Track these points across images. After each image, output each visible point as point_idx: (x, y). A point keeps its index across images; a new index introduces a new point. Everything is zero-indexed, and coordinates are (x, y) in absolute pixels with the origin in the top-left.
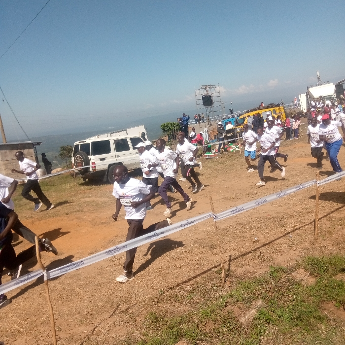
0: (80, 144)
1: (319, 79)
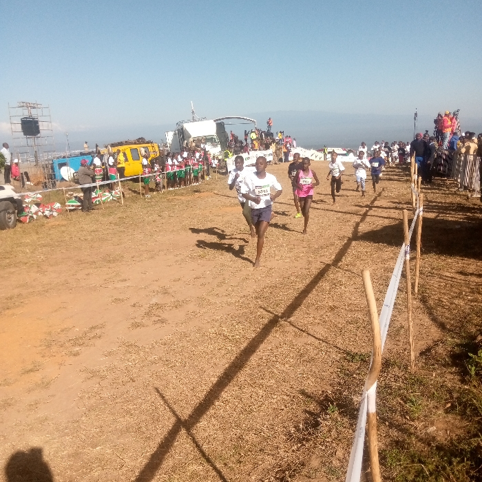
1: (193, 112)
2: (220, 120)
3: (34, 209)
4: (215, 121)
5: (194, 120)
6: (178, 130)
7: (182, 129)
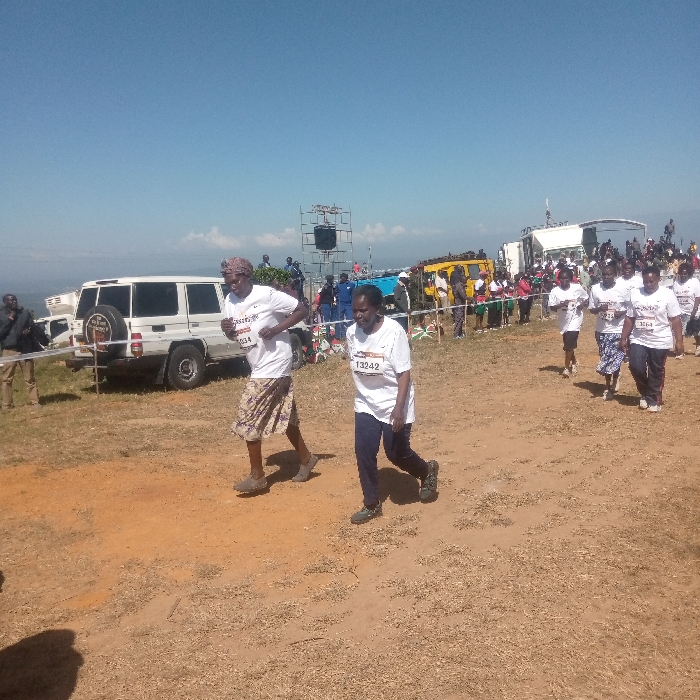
0: (100, 286)
1: (548, 213)
2: (591, 224)
3: (325, 345)
4: (581, 226)
5: (549, 225)
6: (524, 241)
7: (530, 238)
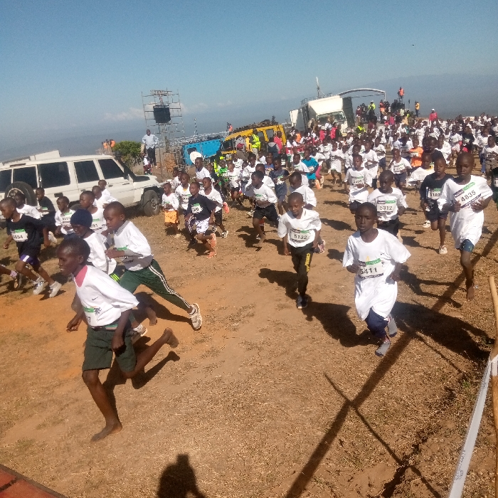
0: (13, 168)
1: (318, 89)
4: (340, 95)
5: (319, 98)
6: (303, 108)
7: (307, 106)
